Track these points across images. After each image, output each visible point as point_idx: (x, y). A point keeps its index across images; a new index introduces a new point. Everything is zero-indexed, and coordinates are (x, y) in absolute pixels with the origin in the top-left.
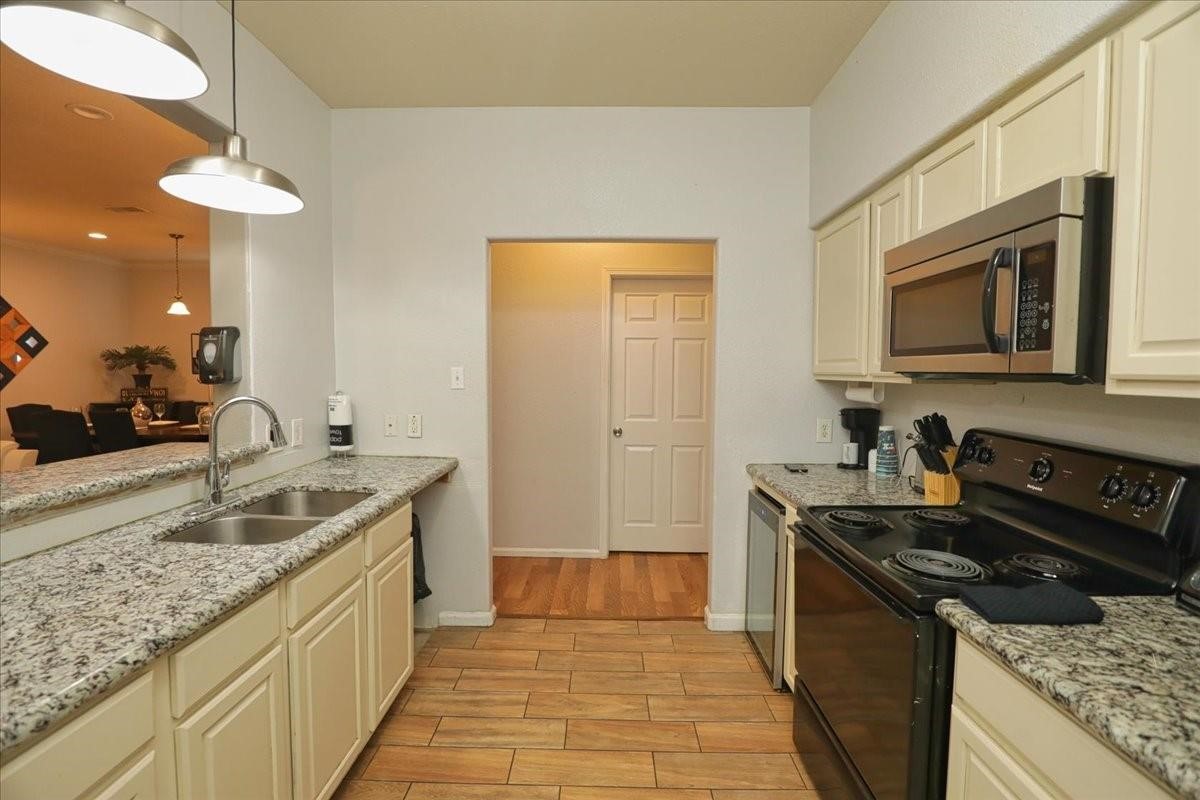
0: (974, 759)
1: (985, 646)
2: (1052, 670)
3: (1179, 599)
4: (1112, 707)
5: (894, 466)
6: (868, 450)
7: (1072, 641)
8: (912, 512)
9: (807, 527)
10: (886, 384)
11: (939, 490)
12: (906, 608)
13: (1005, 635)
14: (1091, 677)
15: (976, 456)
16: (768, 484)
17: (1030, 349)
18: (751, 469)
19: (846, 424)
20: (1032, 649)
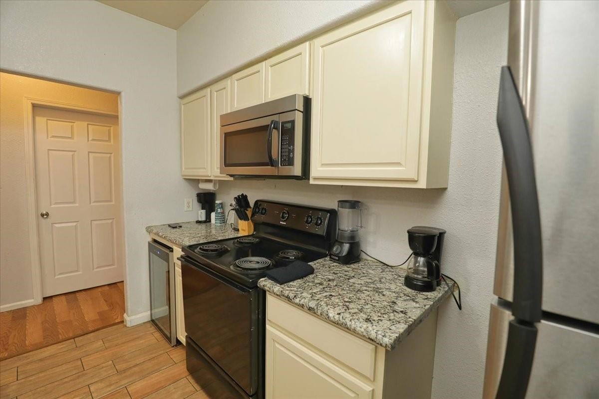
0: (277, 345)
1: (280, 296)
2: (305, 298)
3: (330, 258)
4: (327, 306)
5: (223, 219)
6: (211, 213)
7: (308, 283)
8: (236, 240)
9: (188, 257)
10: (219, 180)
11: (245, 228)
12: (245, 287)
13: (287, 289)
14: (318, 296)
15: (260, 212)
16: (161, 237)
17: (286, 165)
18: (149, 230)
19: (199, 201)
20: (297, 291)
